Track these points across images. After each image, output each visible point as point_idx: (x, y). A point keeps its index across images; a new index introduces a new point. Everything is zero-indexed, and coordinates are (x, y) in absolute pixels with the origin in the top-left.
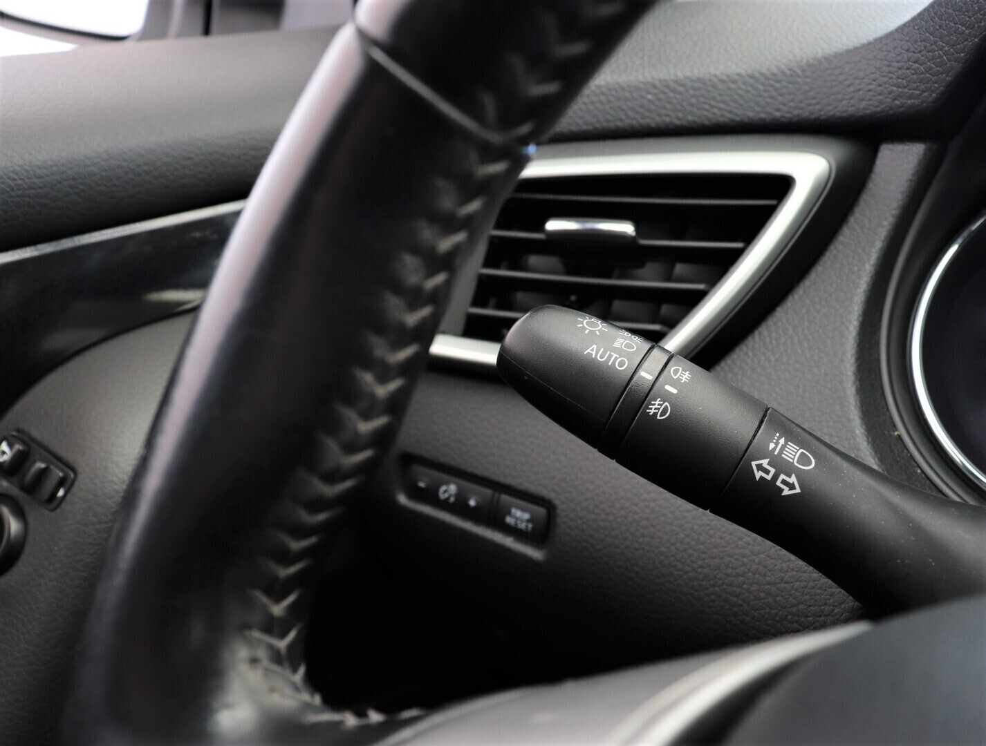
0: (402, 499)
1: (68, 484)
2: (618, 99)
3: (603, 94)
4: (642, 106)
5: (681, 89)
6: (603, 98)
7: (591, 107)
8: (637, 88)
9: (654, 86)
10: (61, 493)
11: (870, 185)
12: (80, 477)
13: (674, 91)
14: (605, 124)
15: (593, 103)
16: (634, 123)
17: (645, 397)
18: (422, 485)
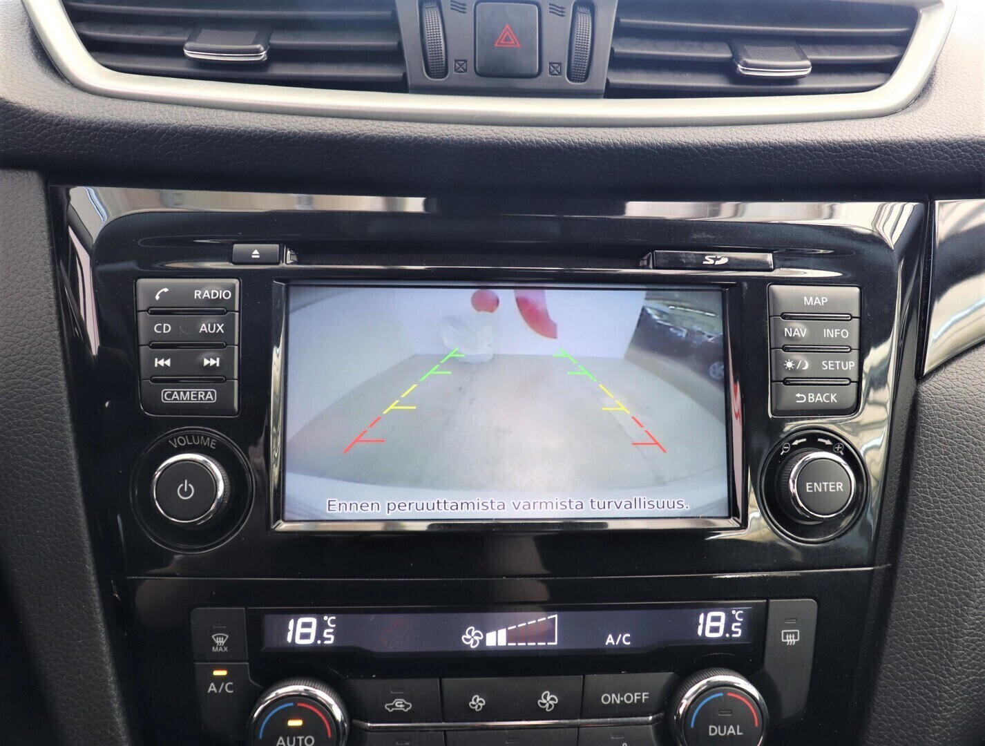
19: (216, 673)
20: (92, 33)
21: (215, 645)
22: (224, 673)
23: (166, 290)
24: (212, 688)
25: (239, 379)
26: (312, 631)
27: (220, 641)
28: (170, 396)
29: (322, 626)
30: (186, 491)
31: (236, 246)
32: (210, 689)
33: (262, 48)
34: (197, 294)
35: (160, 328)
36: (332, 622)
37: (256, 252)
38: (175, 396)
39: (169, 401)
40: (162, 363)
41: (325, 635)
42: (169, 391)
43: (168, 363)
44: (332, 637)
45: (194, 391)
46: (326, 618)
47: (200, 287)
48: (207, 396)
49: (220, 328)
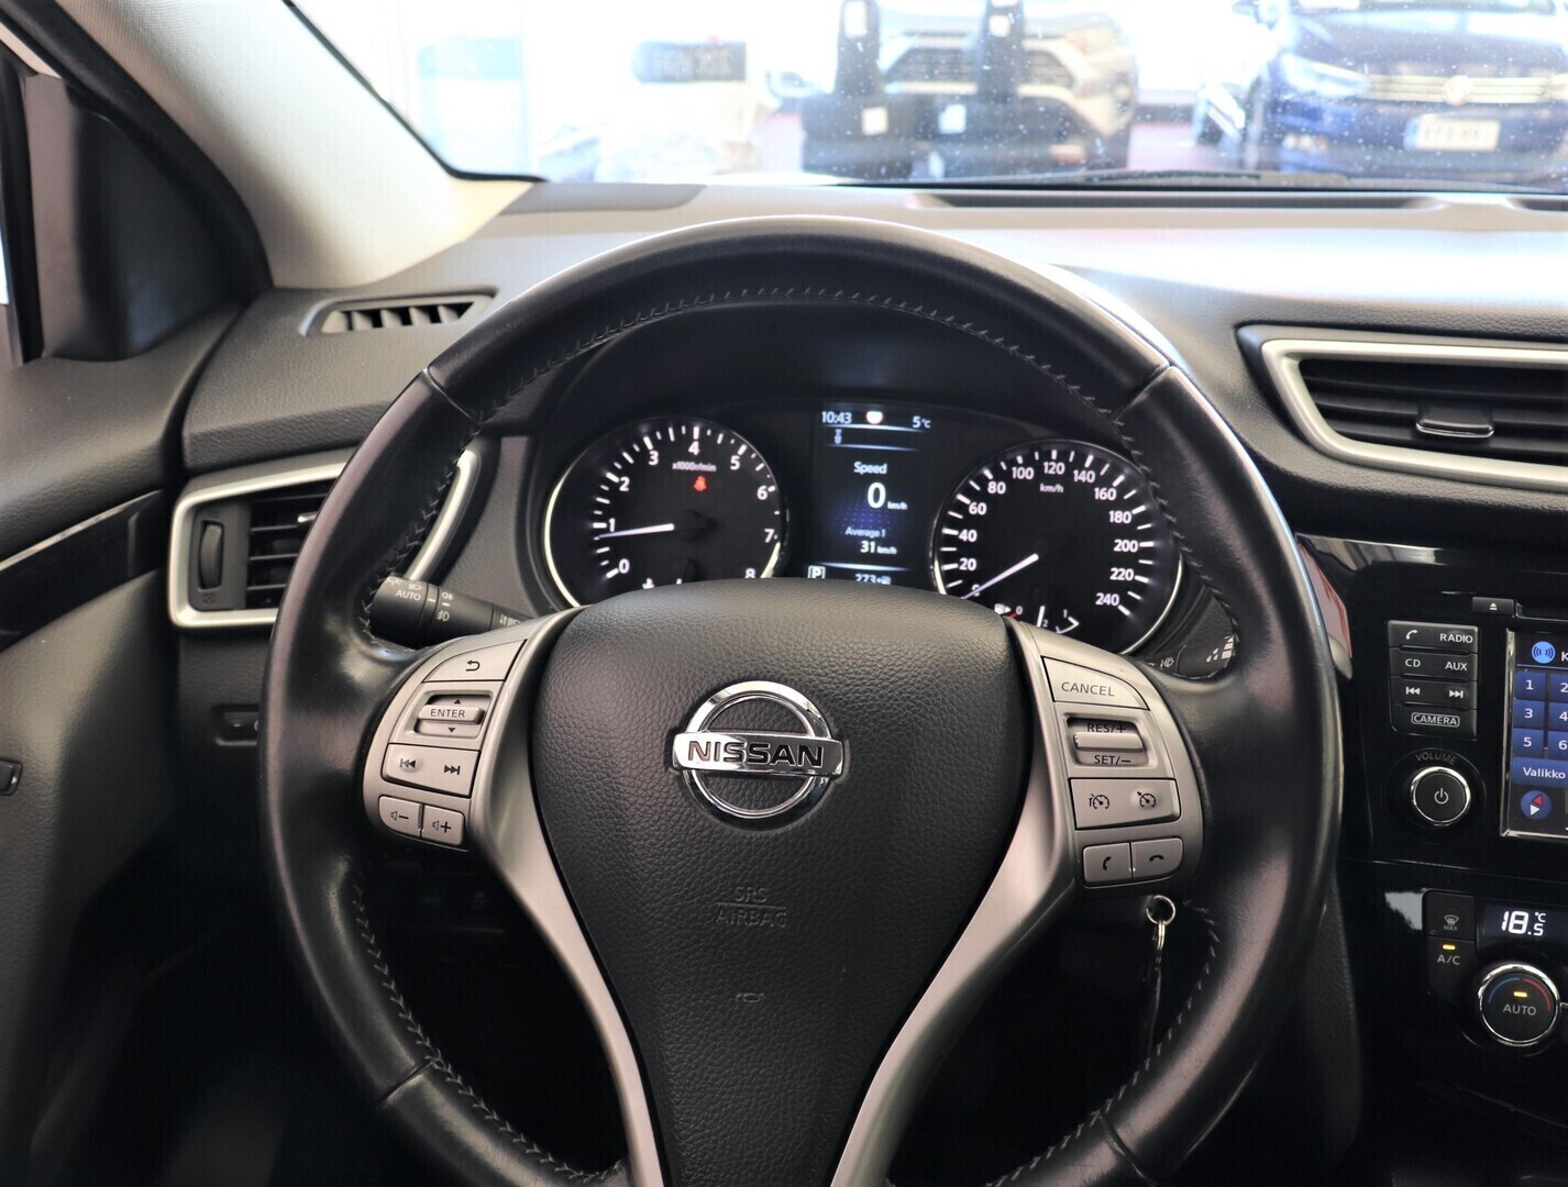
0: (221, 742)
1: (18, 773)
2: (325, 424)
3: (312, 421)
4: (343, 427)
5: (368, 413)
6: (313, 424)
7: (306, 431)
8: (336, 415)
9: (349, 413)
10: (14, 780)
11: (501, 463)
12: (25, 765)
13: (364, 415)
14: (318, 442)
15: (306, 428)
16: (339, 439)
17: (434, 613)
18: (237, 725)
19: (1446, 947)
20: (1326, 403)
21: (1446, 924)
22: (1453, 948)
23: (1415, 631)
24: (1441, 959)
25: (1478, 709)
26: (1525, 923)
27: (1451, 922)
28: (1419, 718)
29: (1533, 920)
30: (1441, 796)
31: (1475, 598)
32: (1439, 960)
33: (1491, 428)
34: (1443, 637)
35: (1410, 663)
36: (1542, 918)
37: (1493, 605)
38: (1423, 719)
39: (1417, 722)
40: (1412, 691)
41: (1535, 928)
42: (1418, 714)
43: (1418, 691)
44: (1542, 931)
45: (1440, 716)
46: (1537, 914)
47: (1446, 631)
48: (1451, 721)
49: (1464, 666)
